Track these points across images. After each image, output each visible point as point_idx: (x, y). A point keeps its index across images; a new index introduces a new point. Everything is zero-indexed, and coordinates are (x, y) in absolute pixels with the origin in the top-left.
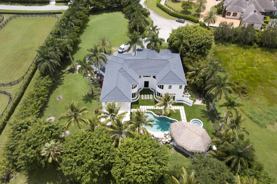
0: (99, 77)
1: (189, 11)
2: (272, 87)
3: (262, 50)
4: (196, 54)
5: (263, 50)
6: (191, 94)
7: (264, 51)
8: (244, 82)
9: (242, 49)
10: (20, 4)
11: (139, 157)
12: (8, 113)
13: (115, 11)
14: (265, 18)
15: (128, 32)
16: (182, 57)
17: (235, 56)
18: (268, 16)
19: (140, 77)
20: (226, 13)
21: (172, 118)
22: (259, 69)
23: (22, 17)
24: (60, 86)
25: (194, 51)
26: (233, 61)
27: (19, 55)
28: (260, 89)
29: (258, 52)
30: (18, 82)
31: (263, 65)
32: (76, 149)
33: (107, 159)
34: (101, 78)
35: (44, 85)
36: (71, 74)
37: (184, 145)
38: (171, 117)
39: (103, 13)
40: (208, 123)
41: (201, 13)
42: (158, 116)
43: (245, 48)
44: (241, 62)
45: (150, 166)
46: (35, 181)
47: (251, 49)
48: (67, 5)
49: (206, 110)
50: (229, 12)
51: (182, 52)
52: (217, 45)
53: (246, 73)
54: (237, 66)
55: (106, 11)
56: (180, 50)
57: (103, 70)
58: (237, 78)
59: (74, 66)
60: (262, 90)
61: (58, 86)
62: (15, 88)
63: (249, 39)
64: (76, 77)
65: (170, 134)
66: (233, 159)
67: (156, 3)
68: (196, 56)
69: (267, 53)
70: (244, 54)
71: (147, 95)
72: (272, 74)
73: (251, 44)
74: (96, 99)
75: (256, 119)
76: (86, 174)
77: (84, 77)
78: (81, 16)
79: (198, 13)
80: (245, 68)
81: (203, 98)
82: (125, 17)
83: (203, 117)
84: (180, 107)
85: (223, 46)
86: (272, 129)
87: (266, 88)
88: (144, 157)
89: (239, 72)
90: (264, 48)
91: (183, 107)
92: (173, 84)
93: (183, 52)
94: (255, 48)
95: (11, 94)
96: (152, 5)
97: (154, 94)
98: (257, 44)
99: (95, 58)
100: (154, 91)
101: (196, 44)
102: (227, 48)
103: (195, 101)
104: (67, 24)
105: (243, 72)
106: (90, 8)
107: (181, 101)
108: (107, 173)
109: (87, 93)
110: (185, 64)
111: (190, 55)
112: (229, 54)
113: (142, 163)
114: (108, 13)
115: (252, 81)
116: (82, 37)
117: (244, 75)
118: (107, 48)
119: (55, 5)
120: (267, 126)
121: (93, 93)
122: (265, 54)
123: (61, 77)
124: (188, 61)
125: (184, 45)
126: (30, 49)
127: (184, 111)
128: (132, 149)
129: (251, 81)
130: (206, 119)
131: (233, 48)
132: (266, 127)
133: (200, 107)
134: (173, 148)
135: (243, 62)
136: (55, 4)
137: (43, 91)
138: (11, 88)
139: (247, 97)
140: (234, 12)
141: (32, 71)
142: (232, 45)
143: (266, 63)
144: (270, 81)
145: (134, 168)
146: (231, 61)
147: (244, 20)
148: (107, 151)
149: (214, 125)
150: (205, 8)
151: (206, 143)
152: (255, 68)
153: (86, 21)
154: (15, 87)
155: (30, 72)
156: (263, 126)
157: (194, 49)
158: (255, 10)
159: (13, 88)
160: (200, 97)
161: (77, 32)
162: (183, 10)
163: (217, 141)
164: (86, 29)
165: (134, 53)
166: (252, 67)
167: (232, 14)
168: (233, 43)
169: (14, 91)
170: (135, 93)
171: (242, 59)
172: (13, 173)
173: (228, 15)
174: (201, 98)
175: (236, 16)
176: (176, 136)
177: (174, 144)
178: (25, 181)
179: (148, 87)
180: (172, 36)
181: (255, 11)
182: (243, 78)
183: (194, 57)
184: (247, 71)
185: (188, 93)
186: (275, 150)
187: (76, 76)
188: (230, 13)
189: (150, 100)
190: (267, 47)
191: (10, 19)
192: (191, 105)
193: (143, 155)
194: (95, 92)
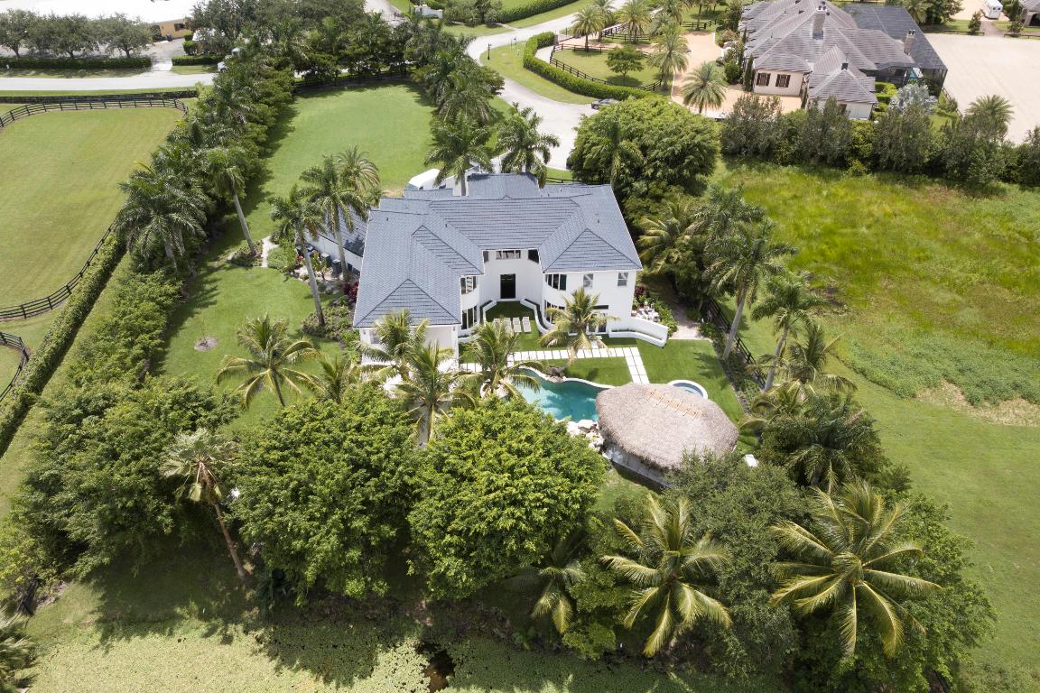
0: (341, 276)
1: (633, 79)
2: (923, 283)
3: (879, 179)
4: (664, 184)
5: (882, 181)
6: (660, 308)
7: (885, 181)
8: (831, 273)
9: (816, 181)
10: (45, 72)
11: (501, 453)
12: (18, 398)
13: (385, 85)
14: (879, 89)
15: (434, 145)
16: (621, 197)
17: (796, 201)
18: (889, 82)
19: (486, 255)
20: (753, 79)
21: (601, 383)
22: (877, 234)
23: (54, 111)
24: (204, 311)
25: (659, 174)
26: (791, 214)
27: (49, 223)
28: (886, 291)
29: (867, 187)
30: (50, 304)
31: (890, 222)
32: (286, 453)
33: (393, 472)
34: (347, 278)
35: (153, 300)
36: (241, 271)
37: (650, 450)
38: (597, 379)
39: (343, 90)
40: (723, 392)
41: (674, 83)
42: (554, 380)
43: (827, 178)
44: (814, 216)
45: (539, 481)
46: (130, 606)
47: (846, 177)
48: (214, 70)
49: (714, 354)
50: (764, 75)
51: (618, 181)
52: (734, 170)
53: (836, 245)
54: (805, 228)
55: (352, 85)
56: (614, 173)
57: (357, 248)
58: (809, 262)
59: (251, 246)
60: (891, 291)
61: (198, 310)
62: (39, 326)
63: (836, 146)
64: (261, 281)
65: (597, 427)
66: (809, 456)
67: (521, 58)
68: (665, 191)
69: (898, 187)
70: (825, 193)
71: (512, 320)
72: (917, 246)
73: (841, 163)
74: (335, 339)
75: (881, 374)
76: (324, 529)
77: (287, 278)
78: (269, 95)
79: (662, 83)
80: (830, 232)
81: (700, 321)
82: (417, 101)
83: (708, 375)
84: (627, 350)
85: (754, 172)
86: (932, 401)
87: (904, 286)
88: (520, 453)
89: (814, 244)
90: (886, 175)
91: (635, 350)
92: (598, 268)
93: (623, 180)
94: (857, 174)
95: (26, 343)
96: (508, 63)
97: (536, 317)
98: (863, 161)
99: (327, 199)
100: (534, 307)
101: (663, 151)
102: (768, 180)
103: (675, 329)
104: (222, 112)
105: (827, 243)
106: (298, 76)
107: (628, 330)
108: (393, 533)
109: (302, 326)
110: (633, 219)
111: (646, 189)
112: (775, 194)
113: (511, 469)
114: (360, 91)
115: (858, 267)
116: (271, 164)
117: (828, 253)
118: (363, 184)
119: (171, 73)
120: (917, 393)
121: (323, 323)
122: (892, 191)
123: (207, 282)
124: (640, 208)
125: (626, 156)
126: (89, 206)
127: (639, 361)
128: (477, 433)
129: (853, 268)
130: (716, 382)
131: (787, 178)
132: (914, 396)
133: (692, 348)
134: (612, 471)
135: (821, 215)
136: (172, 70)
137: (147, 318)
138: (26, 325)
139: (845, 315)
140: (781, 73)
141: (99, 267)
142: (784, 170)
143: (895, 215)
144: (916, 266)
145: (488, 486)
146: (784, 215)
147: (812, 93)
148: (395, 447)
149: (745, 396)
150: (686, 63)
151: (720, 437)
152: (864, 230)
153: (285, 114)
154: (38, 322)
155: (94, 271)
156: (905, 394)
157: (656, 169)
158: (845, 61)
159: (30, 324)
160: (691, 319)
161: (258, 143)
162: (614, 74)
163: (757, 422)
164: (284, 140)
165: (460, 184)
166: (854, 230)
167: (773, 80)
168: (785, 164)
169: (38, 333)
170: (470, 311)
171: (818, 207)
172: (48, 582)
173: (762, 84)
174: (696, 320)
175: (787, 86)
176: (620, 423)
177: (613, 456)
178: (91, 609)
179: (514, 296)
180: (584, 136)
181: (845, 66)
182: (825, 261)
183: (659, 192)
184: (838, 240)
185: (648, 309)
186: (948, 460)
187: (258, 277)
188: (769, 78)
189: (523, 334)
190: (897, 170)
191: (13, 116)
192: (663, 342)
193: (515, 445)
194: (330, 320)
